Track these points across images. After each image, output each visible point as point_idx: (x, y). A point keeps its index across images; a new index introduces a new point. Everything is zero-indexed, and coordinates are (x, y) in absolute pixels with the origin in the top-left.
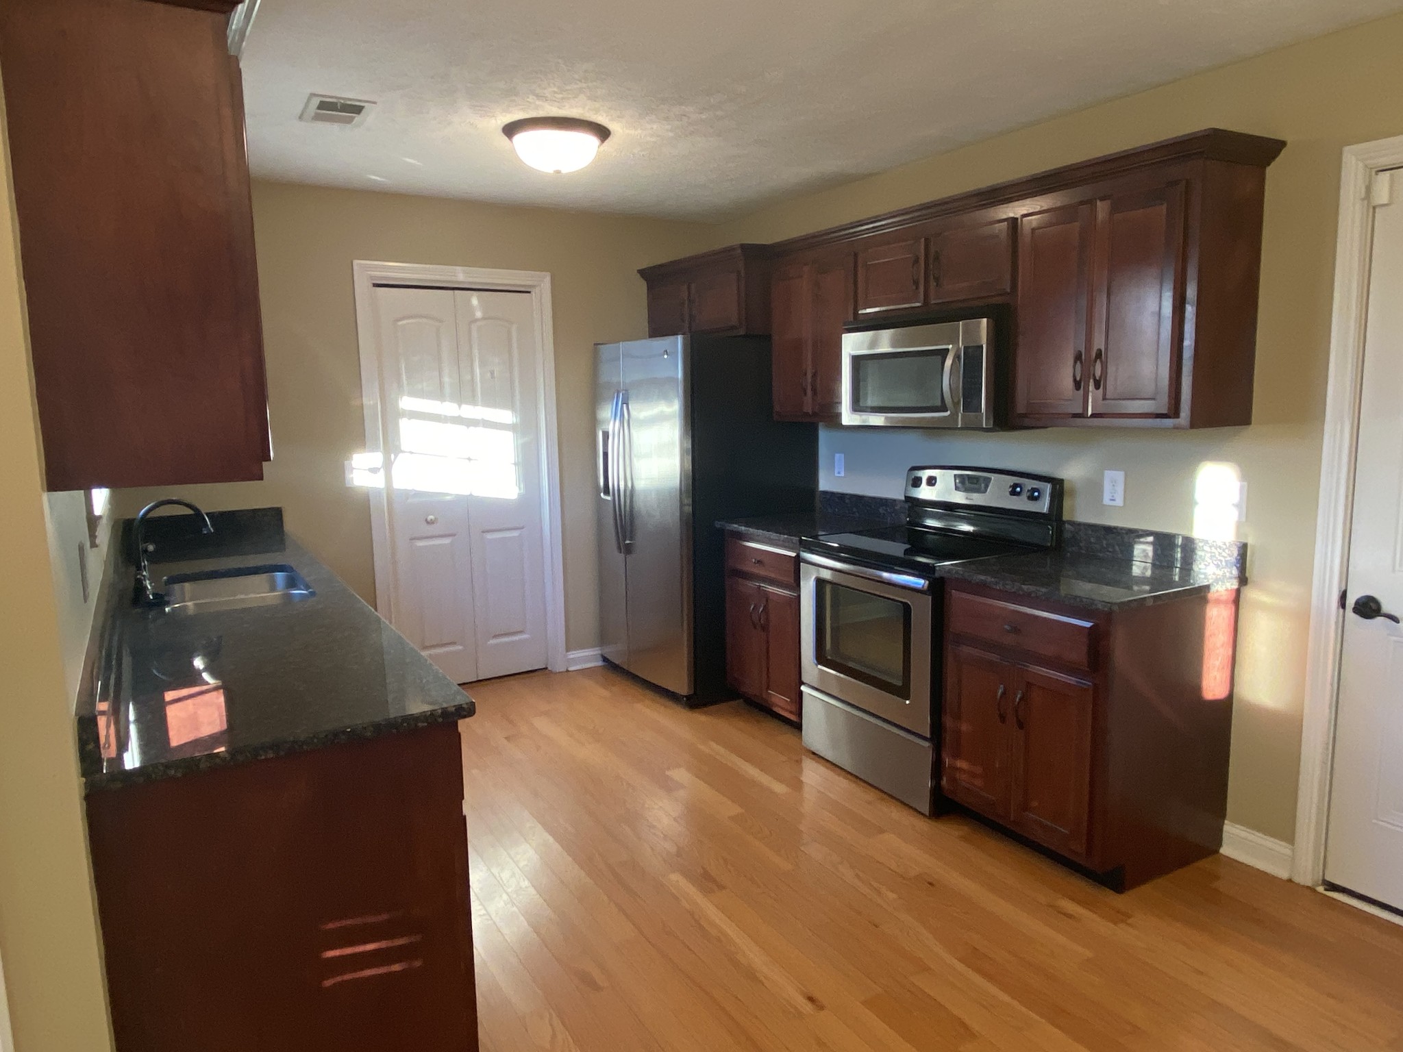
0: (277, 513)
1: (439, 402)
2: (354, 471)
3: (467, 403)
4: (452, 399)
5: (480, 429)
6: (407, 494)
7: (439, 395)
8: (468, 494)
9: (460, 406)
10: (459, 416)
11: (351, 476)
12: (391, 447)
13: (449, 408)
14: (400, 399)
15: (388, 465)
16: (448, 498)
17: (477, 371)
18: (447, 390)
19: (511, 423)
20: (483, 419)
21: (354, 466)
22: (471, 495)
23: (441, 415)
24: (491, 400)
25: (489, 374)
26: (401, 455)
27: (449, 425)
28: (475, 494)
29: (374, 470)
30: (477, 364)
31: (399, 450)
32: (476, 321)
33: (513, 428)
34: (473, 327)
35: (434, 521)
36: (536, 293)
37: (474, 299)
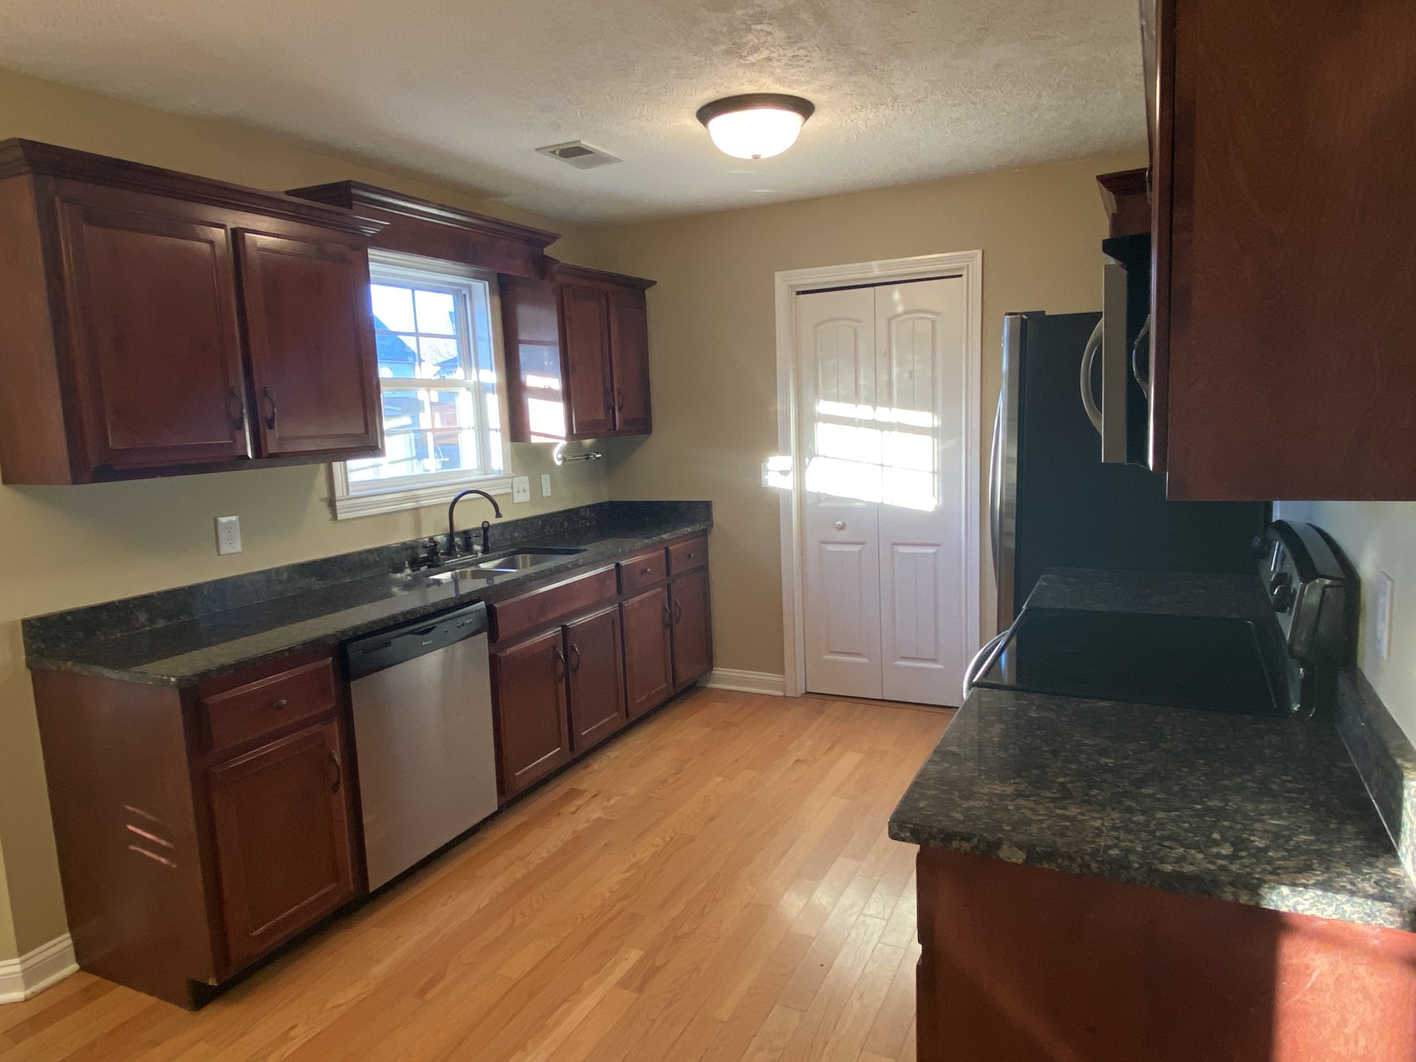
0: (707, 505)
1: (853, 406)
2: (769, 473)
3: (883, 405)
4: (867, 402)
5: (895, 433)
6: (819, 497)
7: (855, 398)
8: (879, 502)
9: (874, 409)
10: (874, 420)
11: (767, 477)
12: (804, 452)
13: (863, 411)
14: (816, 402)
15: (801, 468)
16: (860, 504)
17: (895, 371)
18: (863, 393)
19: (931, 426)
20: (898, 423)
21: (769, 468)
22: (882, 503)
23: (855, 419)
24: (909, 401)
25: (907, 375)
26: (815, 459)
27: (862, 429)
28: (887, 502)
29: (784, 473)
30: (894, 362)
31: (813, 454)
32: (897, 316)
33: (933, 432)
34: (894, 323)
35: (843, 527)
36: (964, 277)
37: (896, 293)
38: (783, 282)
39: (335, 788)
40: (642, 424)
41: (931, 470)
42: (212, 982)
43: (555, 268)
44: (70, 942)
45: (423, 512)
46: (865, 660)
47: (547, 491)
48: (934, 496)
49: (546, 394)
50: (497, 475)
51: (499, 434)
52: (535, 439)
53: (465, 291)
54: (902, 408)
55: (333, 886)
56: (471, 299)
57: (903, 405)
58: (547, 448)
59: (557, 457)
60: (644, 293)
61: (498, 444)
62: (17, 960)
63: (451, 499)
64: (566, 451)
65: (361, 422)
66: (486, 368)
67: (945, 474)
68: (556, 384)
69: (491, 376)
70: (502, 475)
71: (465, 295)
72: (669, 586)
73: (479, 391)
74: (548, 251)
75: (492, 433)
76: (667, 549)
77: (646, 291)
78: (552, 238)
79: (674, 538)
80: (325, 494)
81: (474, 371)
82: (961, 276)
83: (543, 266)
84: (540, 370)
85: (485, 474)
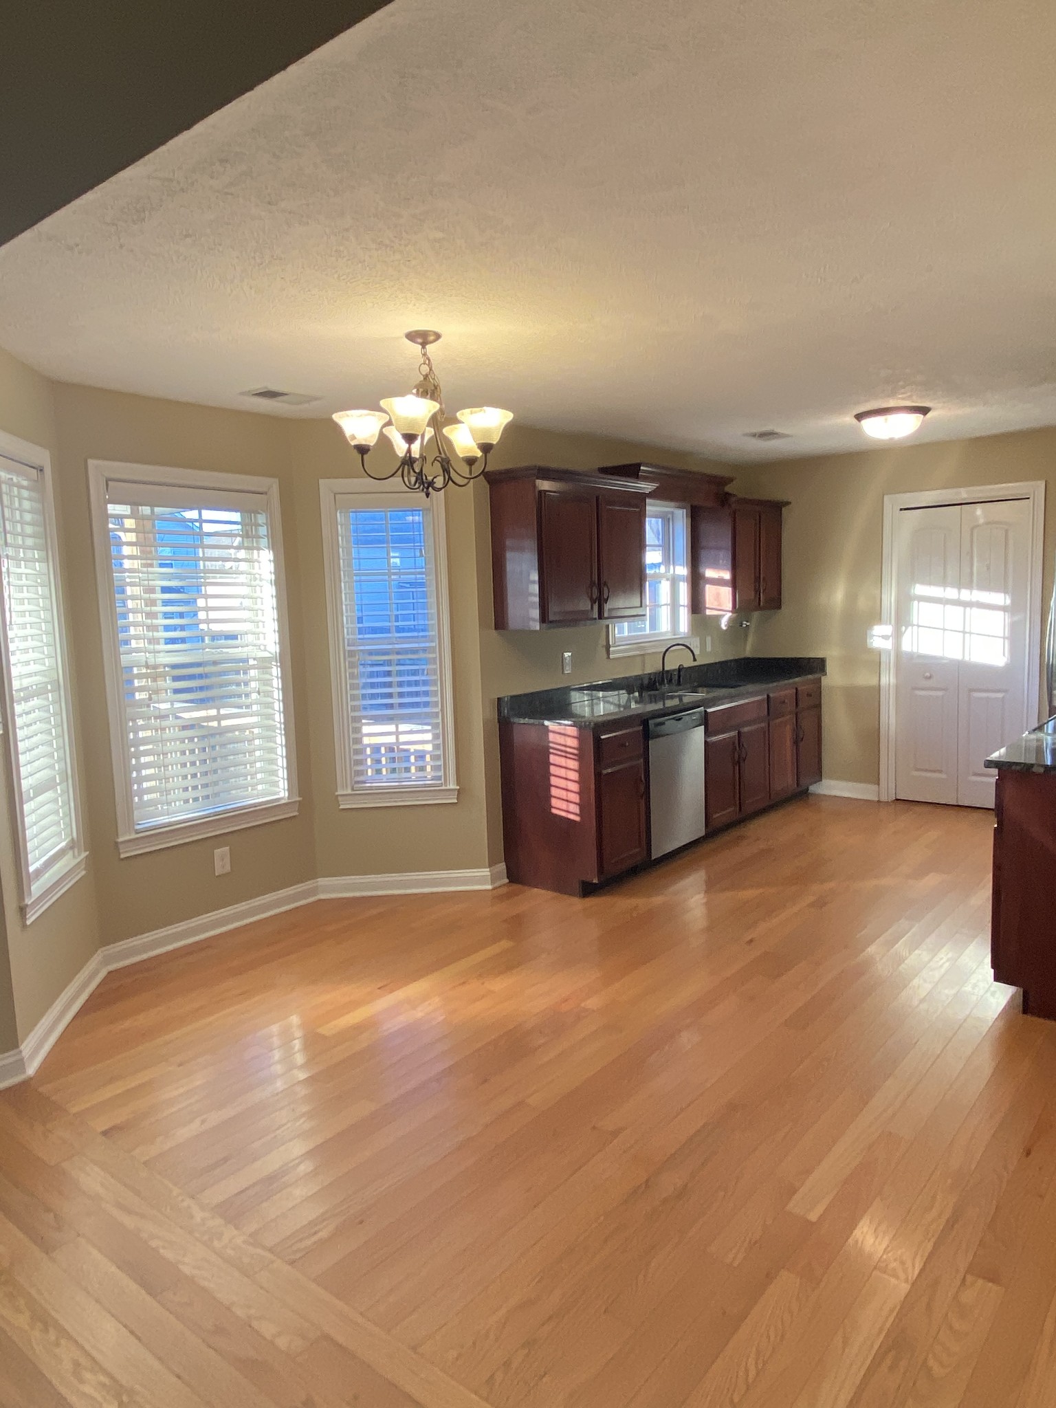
0: (822, 661)
1: (942, 589)
2: (874, 637)
3: (965, 588)
4: (953, 586)
5: (975, 610)
6: (912, 656)
7: (944, 583)
8: (960, 659)
9: (959, 591)
10: (958, 600)
11: (872, 640)
12: (902, 620)
13: (951, 593)
14: (914, 587)
15: (898, 635)
16: (945, 661)
17: (976, 565)
18: (950, 578)
19: (1004, 604)
20: (977, 601)
21: (874, 634)
22: (963, 660)
23: (944, 598)
24: (986, 586)
25: (985, 568)
26: (911, 627)
27: (949, 606)
28: (966, 659)
29: (885, 637)
30: (975, 559)
31: (908, 624)
32: (978, 526)
33: (1003, 609)
34: (975, 531)
35: (930, 677)
36: (1031, 499)
37: (979, 510)
38: (892, 503)
39: (642, 797)
40: (775, 603)
41: (1002, 635)
42: (596, 881)
43: (733, 499)
44: (505, 866)
45: (646, 657)
46: (943, 776)
47: (709, 649)
48: (1004, 655)
49: (719, 582)
50: (683, 636)
51: (686, 609)
52: (708, 612)
53: (670, 516)
54: (981, 590)
55: (637, 850)
56: (673, 521)
57: (982, 587)
58: (718, 618)
59: (724, 624)
60: (781, 510)
61: (684, 615)
62: (488, 870)
63: (664, 650)
64: (730, 619)
65: (639, 600)
66: (681, 565)
67: (1014, 638)
68: (727, 575)
69: (683, 570)
70: (686, 636)
71: (669, 519)
72: (796, 714)
73: (674, 581)
74: (728, 489)
75: (681, 608)
76: (796, 689)
77: (783, 509)
78: (731, 480)
79: (801, 681)
80: (605, 643)
81: (672, 567)
82: (1028, 498)
83: (724, 499)
84: (715, 565)
85: (674, 635)
